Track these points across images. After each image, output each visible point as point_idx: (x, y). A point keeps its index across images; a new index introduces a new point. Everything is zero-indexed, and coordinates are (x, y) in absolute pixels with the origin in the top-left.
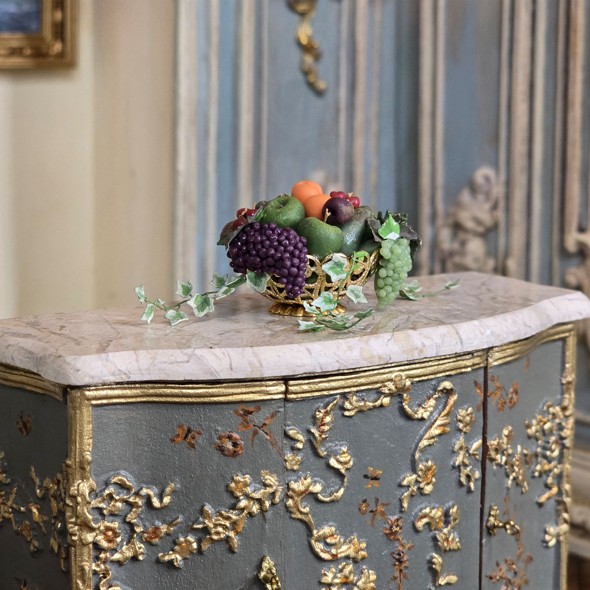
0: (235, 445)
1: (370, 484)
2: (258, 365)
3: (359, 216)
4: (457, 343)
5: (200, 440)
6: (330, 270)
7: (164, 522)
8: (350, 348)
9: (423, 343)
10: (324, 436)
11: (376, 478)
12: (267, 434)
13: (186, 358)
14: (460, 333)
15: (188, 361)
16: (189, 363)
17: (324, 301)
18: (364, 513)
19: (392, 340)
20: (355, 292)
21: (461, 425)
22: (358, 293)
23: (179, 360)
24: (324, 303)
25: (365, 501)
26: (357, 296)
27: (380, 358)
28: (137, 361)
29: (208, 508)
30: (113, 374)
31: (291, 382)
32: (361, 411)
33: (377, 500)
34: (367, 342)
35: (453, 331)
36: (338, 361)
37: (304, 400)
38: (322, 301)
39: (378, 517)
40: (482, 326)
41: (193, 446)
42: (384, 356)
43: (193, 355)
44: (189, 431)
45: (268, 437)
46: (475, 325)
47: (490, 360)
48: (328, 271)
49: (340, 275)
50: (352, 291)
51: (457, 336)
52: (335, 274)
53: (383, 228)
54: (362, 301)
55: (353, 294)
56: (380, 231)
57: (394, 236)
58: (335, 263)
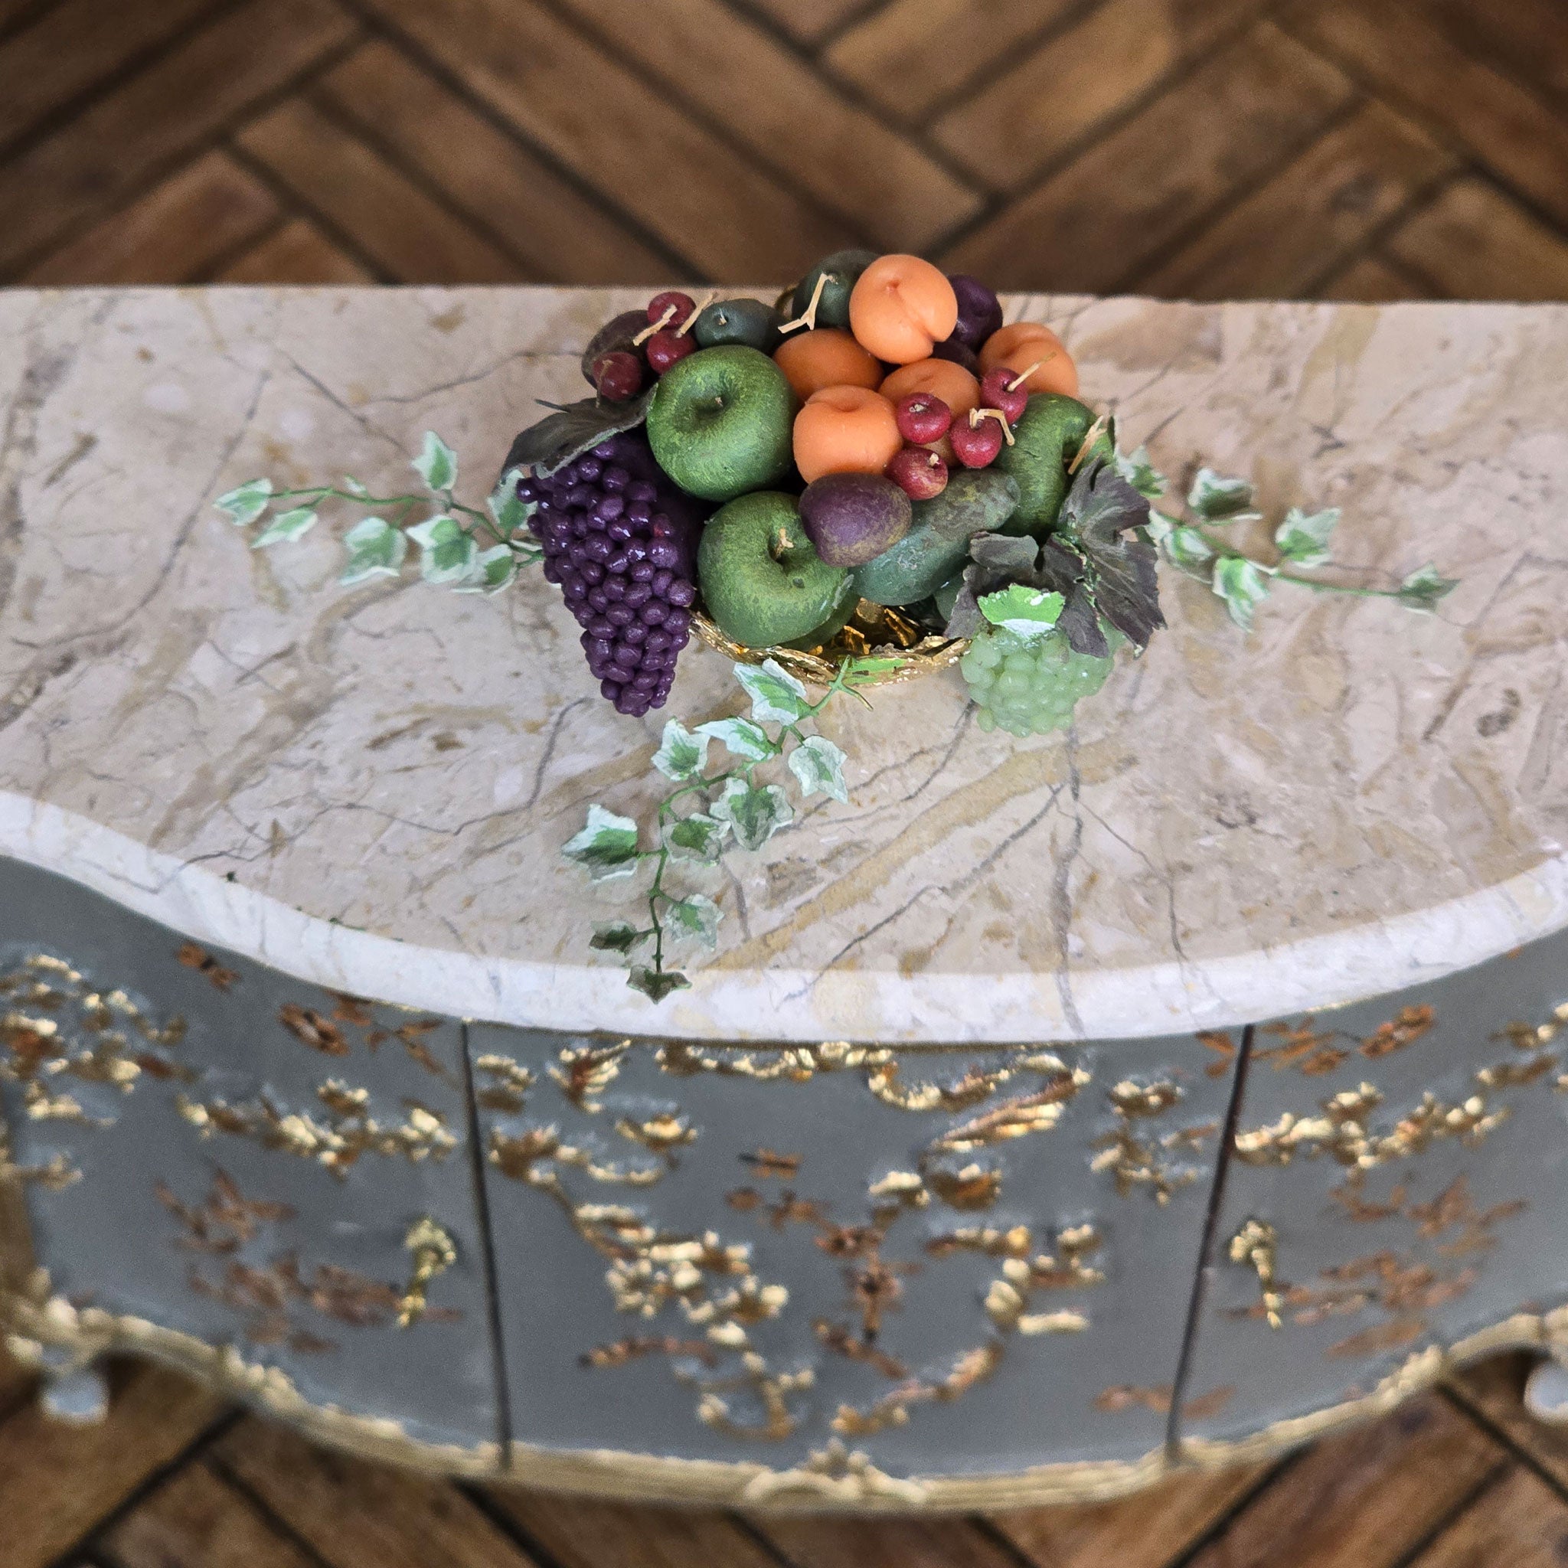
0: (324, 1036)
1: (763, 1171)
3: (950, 517)
4: (1056, 1027)
5: (238, 987)
6: (756, 685)
9: (914, 1020)
11: (782, 1166)
12: (413, 1048)
13: (151, 882)
14: (1078, 1007)
15: (154, 891)
16: (156, 898)
17: (738, 733)
19: (803, 1000)
20: (823, 759)
22: (829, 766)
23: (133, 877)
24: (737, 736)
25: (747, 1191)
26: (823, 773)
28: (29, 832)
33: (790, 1195)
35: (1055, 997)
38: (734, 731)
39: (795, 1217)
40: (1187, 987)
41: (224, 988)
43: (175, 877)
44: (212, 961)
45: (417, 1053)
46: (1155, 986)
48: (750, 684)
49: (778, 709)
50: (814, 755)
51: (1061, 1013)
52: (768, 702)
53: (994, 601)
54: (833, 791)
55: (811, 764)
56: (983, 602)
57: (1028, 627)
58: (772, 677)
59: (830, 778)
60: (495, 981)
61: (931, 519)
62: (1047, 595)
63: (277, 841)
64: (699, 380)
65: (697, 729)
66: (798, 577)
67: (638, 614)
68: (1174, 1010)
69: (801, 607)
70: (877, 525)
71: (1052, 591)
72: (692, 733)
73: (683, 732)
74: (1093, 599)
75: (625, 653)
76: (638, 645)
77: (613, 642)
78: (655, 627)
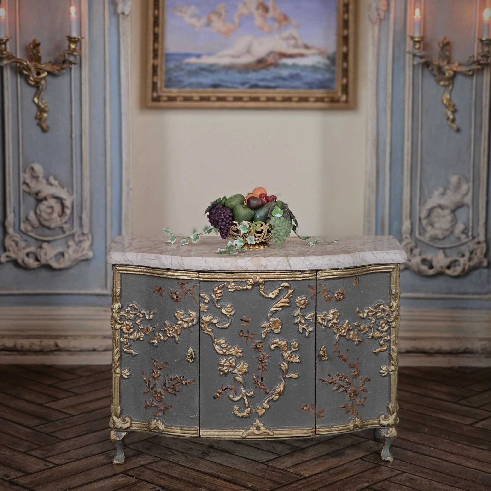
0: (177, 297)
1: (244, 324)
2: (182, 264)
4: (287, 266)
5: (164, 293)
6: (242, 228)
7: (151, 326)
8: (226, 262)
9: (266, 264)
10: (217, 298)
11: (247, 322)
12: (191, 294)
13: (155, 258)
15: (155, 259)
17: (239, 241)
18: (242, 336)
19: (250, 261)
21: (298, 304)
23: (152, 258)
25: (242, 331)
26: (251, 241)
27: (241, 268)
28: (136, 257)
29: (167, 323)
30: (126, 261)
31: (200, 273)
32: (236, 290)
33: (248, 332)
34: (236, 260)
35: (286, 260)
36: (219, 267)
37: (207, 281)
39: (249, 339)
40: (305, 260)
41: (161, 295)
42: (244, 267)
43: (158, 257)
44: (160, 289)
45: (192, 296)
46: (300, 259)
47: (318, 276)
49: (245, 231)
50: (250, 238)
51: (287, 263)
52: (243, 230)
53: (274, 212)
54: (253, 243)
56: (272, 212)
57: (278, 215)
58: (244, 225)
60: (206, 261)
61: (265, 207)
63: (172, 254)
66: (247, 209)
67: (225, 217)
68: (304, 263)
71: (281, 209)
72: (233, 243)
73: (231, 243)
74: (287, 210)
75: (224, 223)
76: (225, 222)
77: (222, 222)
78: (228, 219)
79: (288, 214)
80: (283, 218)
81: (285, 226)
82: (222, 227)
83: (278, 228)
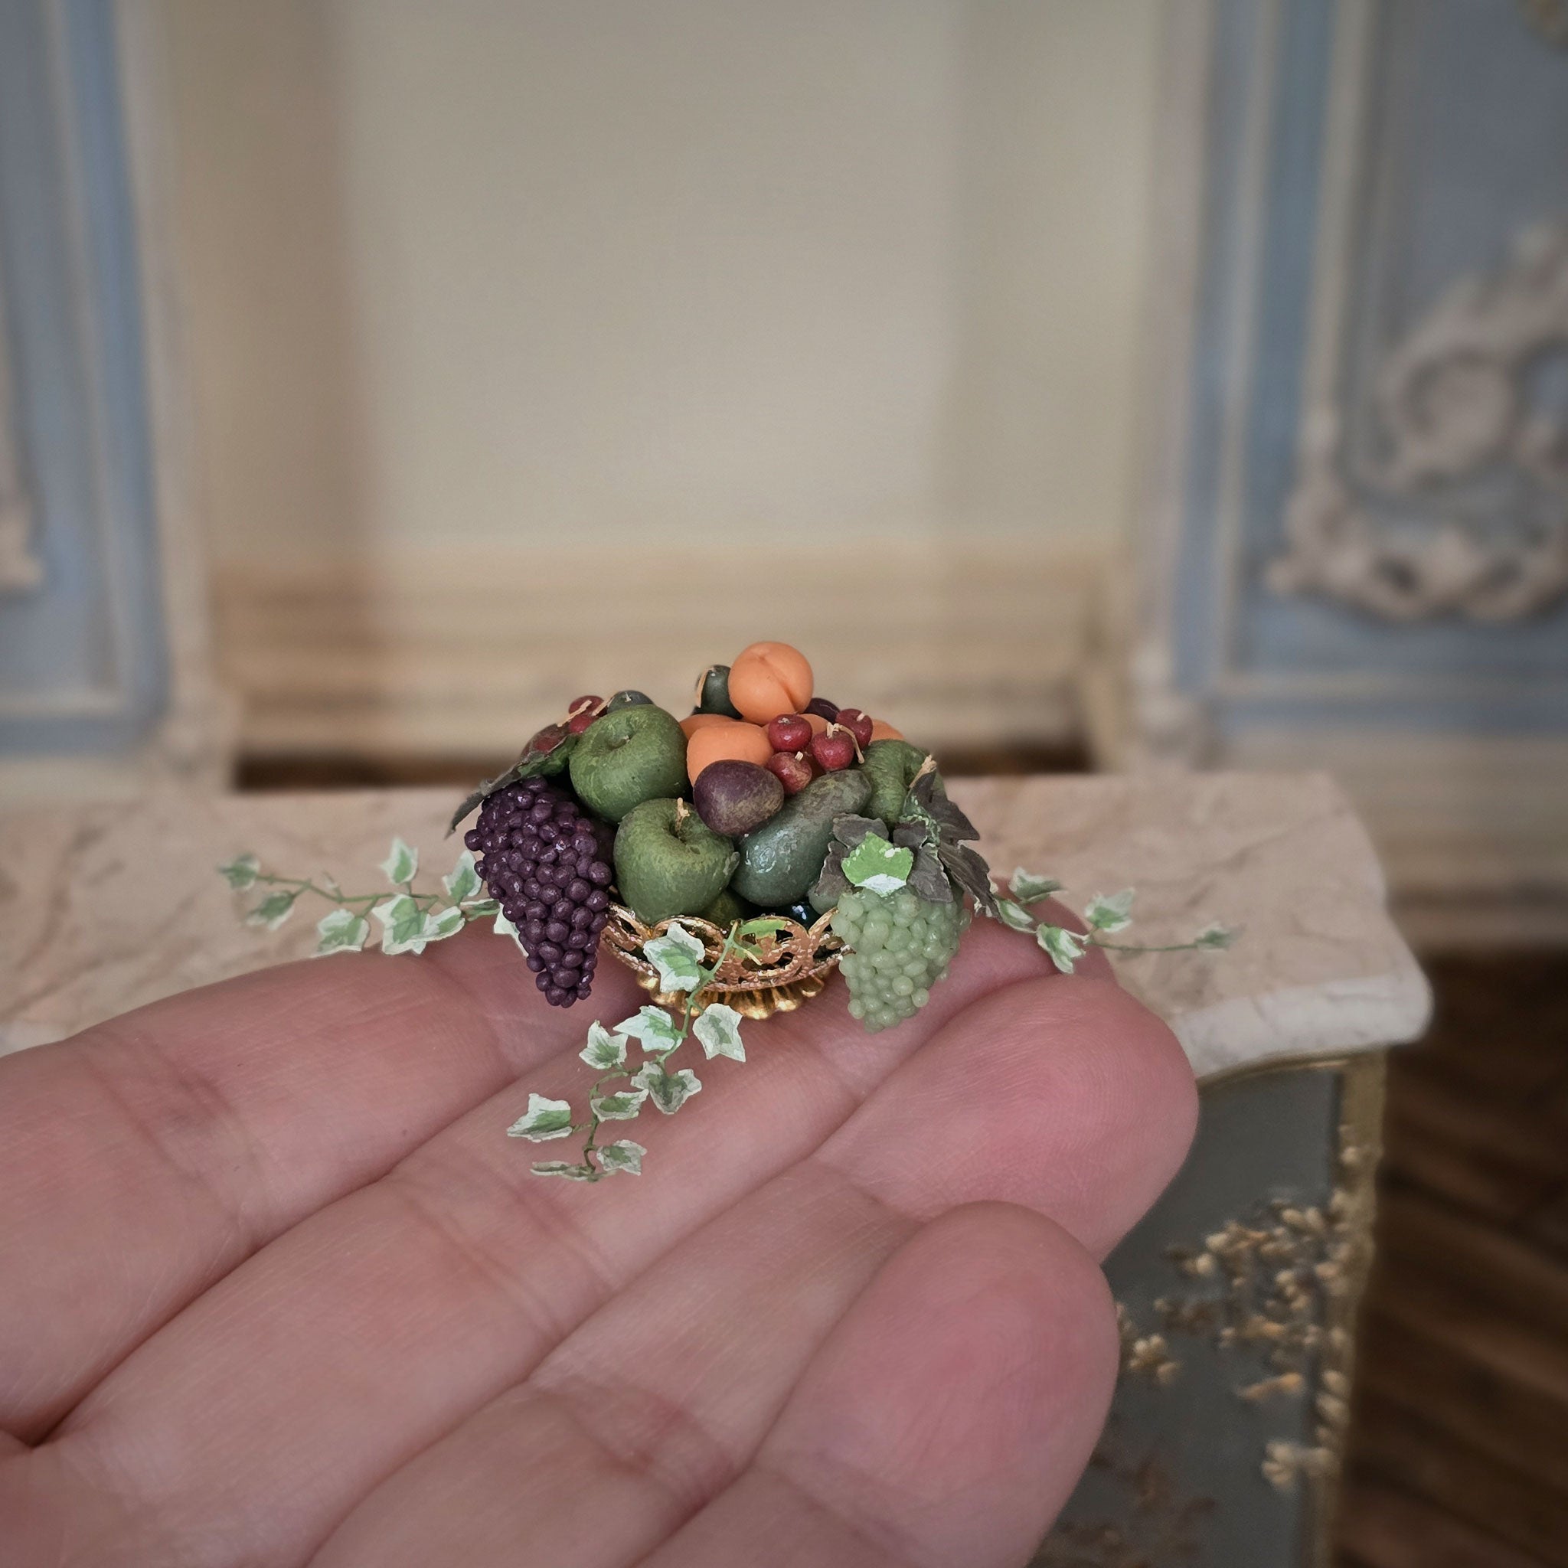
3: (815, 803)
6: (663, 959)
17: (651, 1026)
20: (722, 1025)
22: (728, 1030)
24: (651, 1030)
26: (723, 1037)
38: (647, 1024)
48: (658, 959)
49: (683, 977)
50: (714, 1023)
52: (674, 972)
53: (854, 859)
54: (733, 1052)
55: (712, 1030)
56: (846, 863)
57: (885, 883)
58: (676, 945)
59: (729, 1041)
61: (800, 809)
62: (898, 850)
64: (610, 726)
65: (615, 1029)
66: (695, 846)
67: (564, 892)
69: (698, 868)
70: (755, 791)
71: (902, 847)
72: (613, 1034)
73: (604, 1034)
74: (936, 852)
75: (554, 928)
76: (566, 920)
77: (544, 922)
78: (579, 903)
79: (938, 877)
80: (907, 905)
81: (924, 943)
82: (548, 950)
83: (878, 959)
